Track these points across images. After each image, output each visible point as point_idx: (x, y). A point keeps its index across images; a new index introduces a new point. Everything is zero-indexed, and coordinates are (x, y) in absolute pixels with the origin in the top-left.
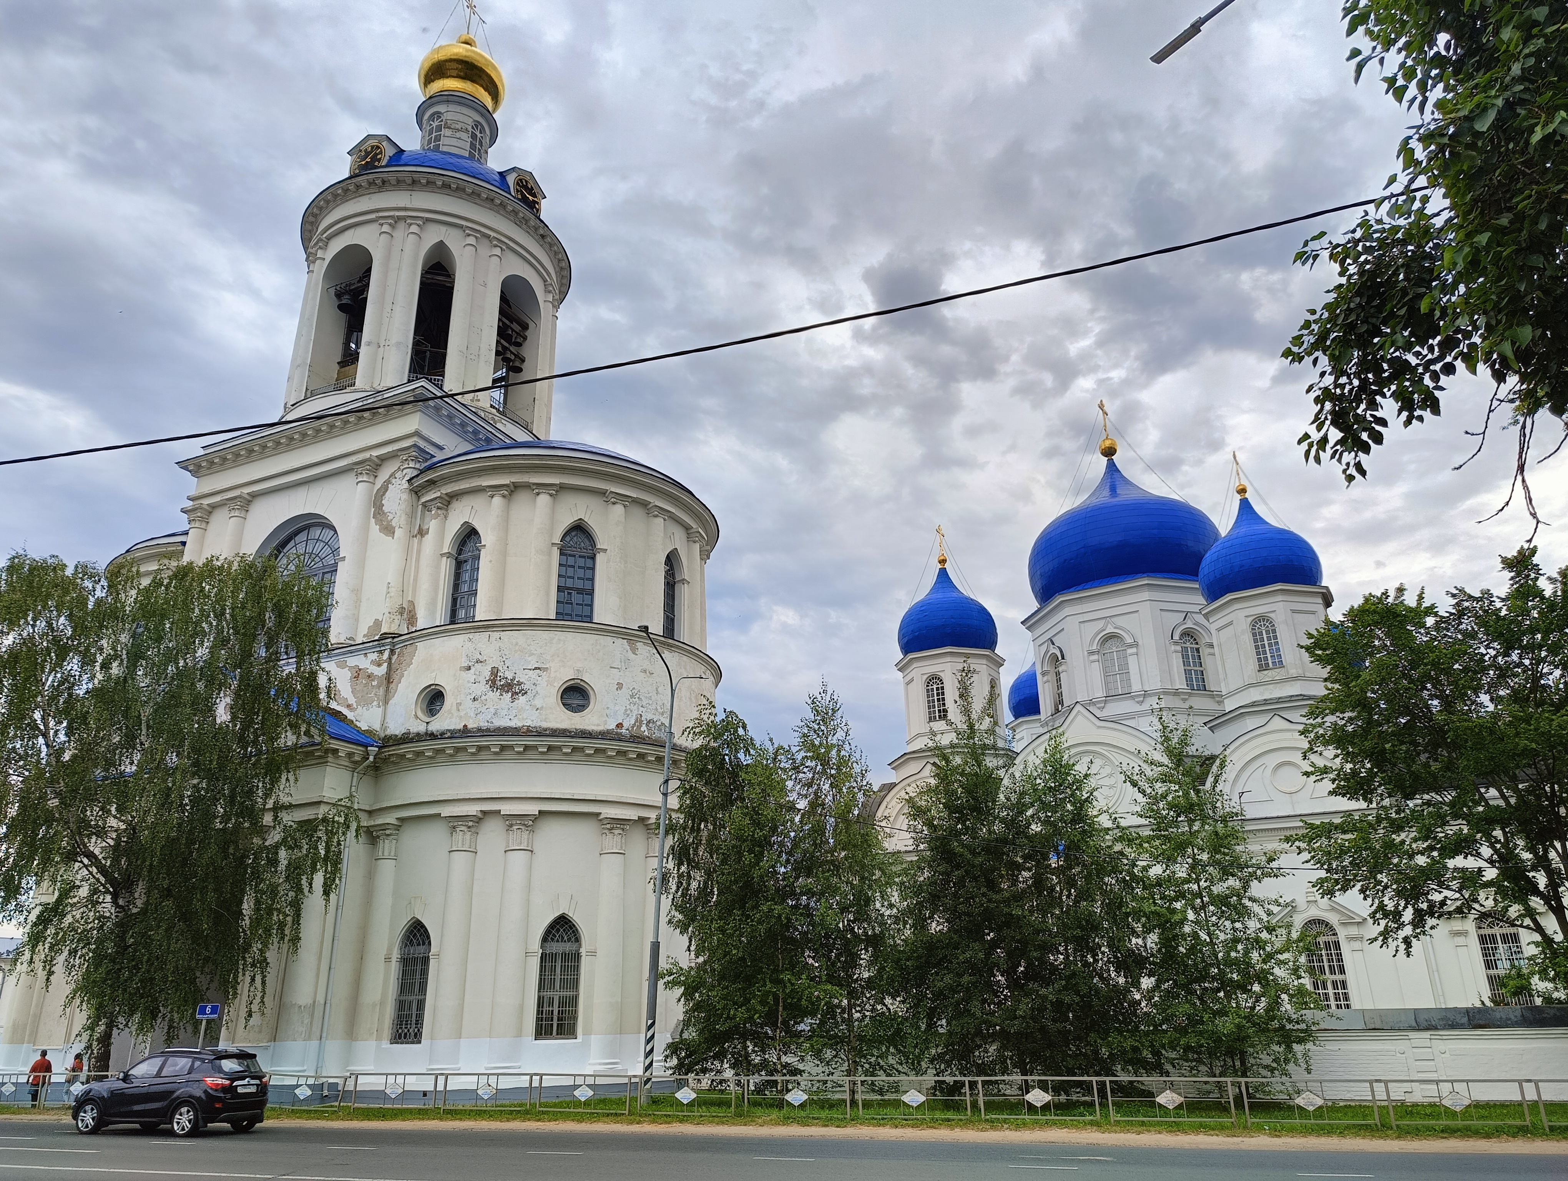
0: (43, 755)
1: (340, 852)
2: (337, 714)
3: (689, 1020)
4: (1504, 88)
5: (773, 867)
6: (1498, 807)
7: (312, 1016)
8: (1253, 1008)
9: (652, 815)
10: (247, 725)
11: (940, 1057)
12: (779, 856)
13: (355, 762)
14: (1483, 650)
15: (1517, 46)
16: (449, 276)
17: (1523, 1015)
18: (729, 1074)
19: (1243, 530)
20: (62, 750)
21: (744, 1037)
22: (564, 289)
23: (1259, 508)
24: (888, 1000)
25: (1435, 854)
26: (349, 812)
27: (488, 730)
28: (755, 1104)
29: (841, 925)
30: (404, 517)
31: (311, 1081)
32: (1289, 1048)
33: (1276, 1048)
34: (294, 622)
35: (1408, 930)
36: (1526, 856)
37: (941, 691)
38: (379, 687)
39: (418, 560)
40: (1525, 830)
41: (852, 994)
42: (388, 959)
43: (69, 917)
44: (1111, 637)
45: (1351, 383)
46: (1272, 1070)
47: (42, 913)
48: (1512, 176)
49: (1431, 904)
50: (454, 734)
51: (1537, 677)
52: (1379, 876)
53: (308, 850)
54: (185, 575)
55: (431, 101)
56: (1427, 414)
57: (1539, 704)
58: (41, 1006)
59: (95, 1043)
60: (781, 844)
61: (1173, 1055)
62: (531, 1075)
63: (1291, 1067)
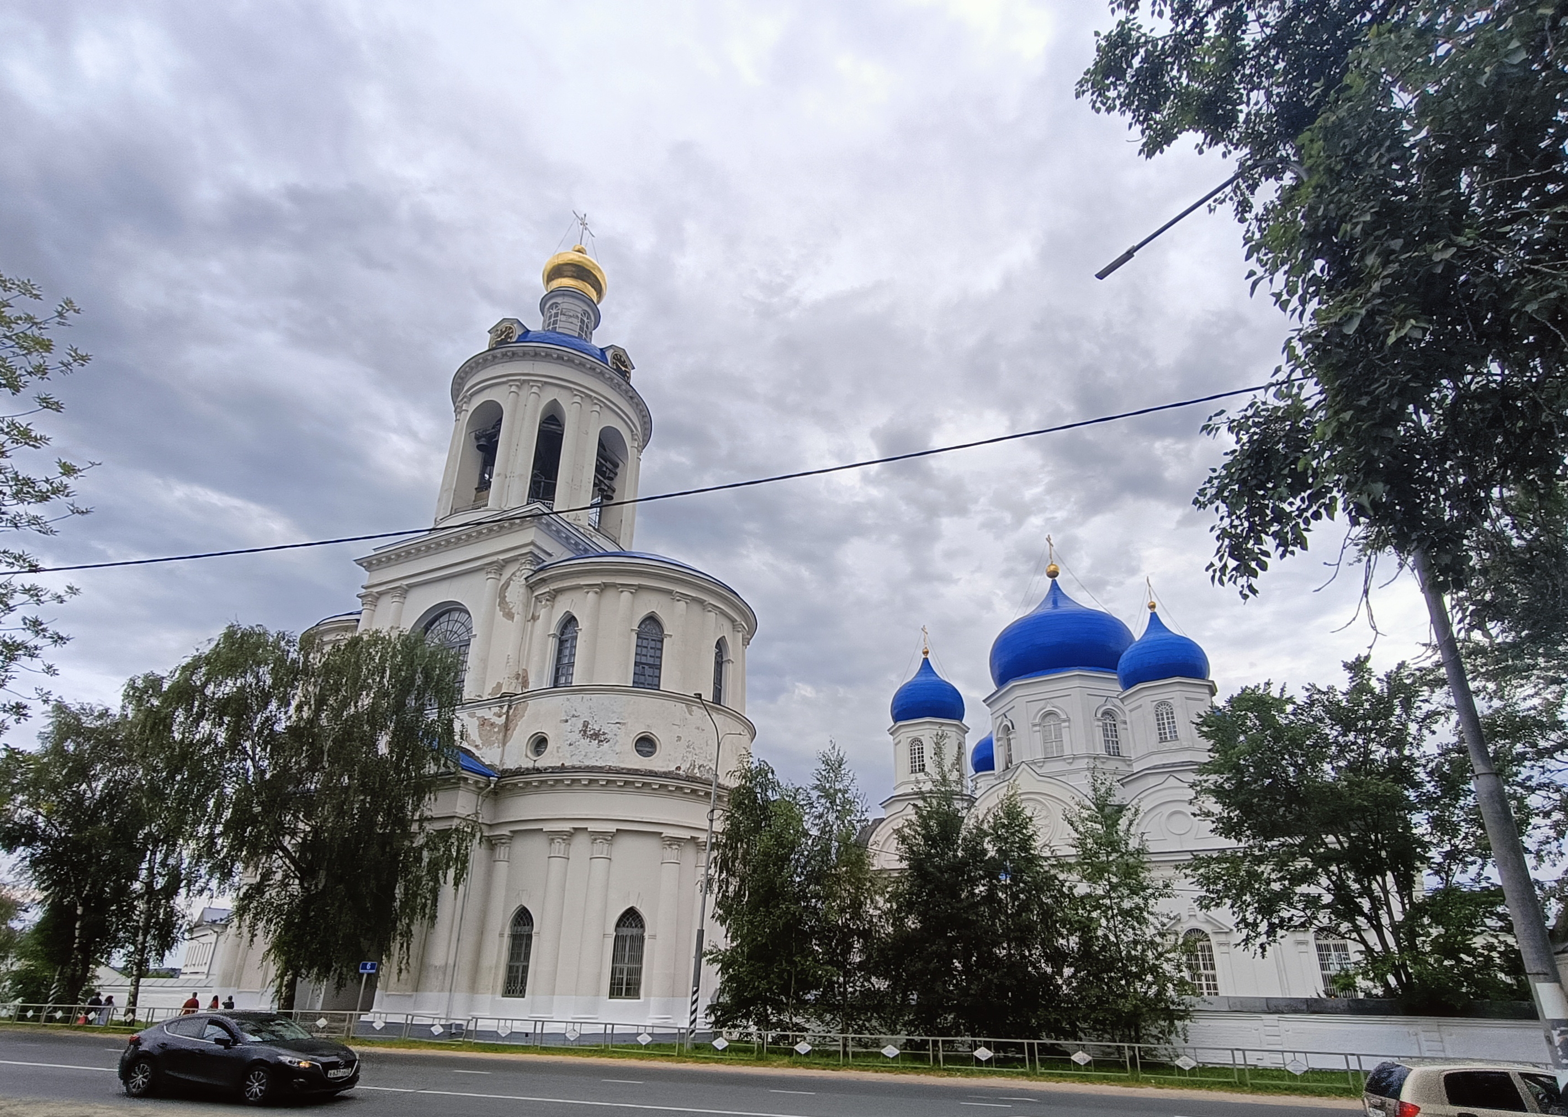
0: (250, 773)
1: (467, 854)
2: (467, 752)
3: (725, 988)
4: (1366, 302)
5: (791, 876)
6: (1335, 849)
7: (445, 974)
8: (1146, 993)
9: (703, 837)
10: (400, 759)
11: (910, 1023)
12: (796, 869)
13: (481, 788)
14: (1327, 731)
15: (1378, 269)
16: (560, 426)
17: (1349, 1005)
18: (753, 1029)
19: (1152, 636)
20: (264, 772)
21: (765, 1002)
22: (646, 438)
23: (1164, 620)
24: (874, 979)
25: (1286, 882)
26: (475, 825)
27: (580, 768)
28: (771, 1051)
29: (840, 922)
30: (521, 606)
31: (443, 1022)
32: (1172, 1023)
33: (1162, 1023)
34: (437, 682)
35: (1263, 939)
36: (1356, 886)
37: (921, 750)
38: (499, 732)
39: (531, 639)
40: (1354, 867)
41: (847, 974)
42: (501, 935)
43: (267, 894)
44: (1050, 713)
45: (1242, 525)
46: (1158, 1039)
47: (248, 890)
48: (1370, 368)
49: (1282, 920)
50: (554, 770)
51: (1367, 753)
52: (1244, 898)
53: (444, 852)
54: (358, 643)
55: (552, 294)
56: (1297, 549)
57: (1369, 773)
58: (244, 959)
59: (284, 988)
60: (798, 860)
61: (1085, 1026)
62: (606, 1024)
63: (1173, 1037)
